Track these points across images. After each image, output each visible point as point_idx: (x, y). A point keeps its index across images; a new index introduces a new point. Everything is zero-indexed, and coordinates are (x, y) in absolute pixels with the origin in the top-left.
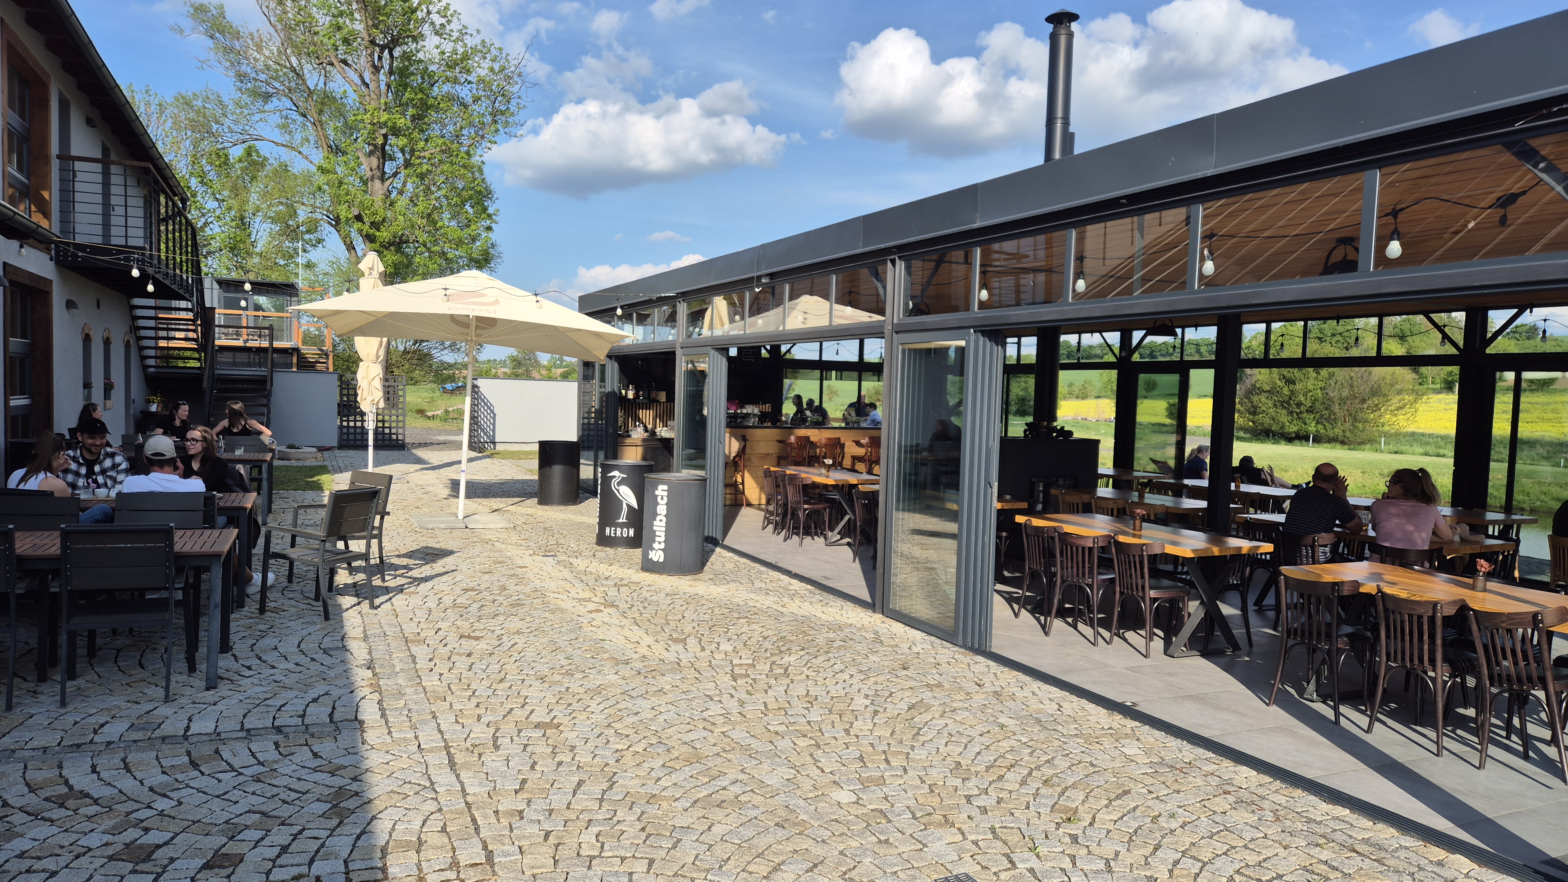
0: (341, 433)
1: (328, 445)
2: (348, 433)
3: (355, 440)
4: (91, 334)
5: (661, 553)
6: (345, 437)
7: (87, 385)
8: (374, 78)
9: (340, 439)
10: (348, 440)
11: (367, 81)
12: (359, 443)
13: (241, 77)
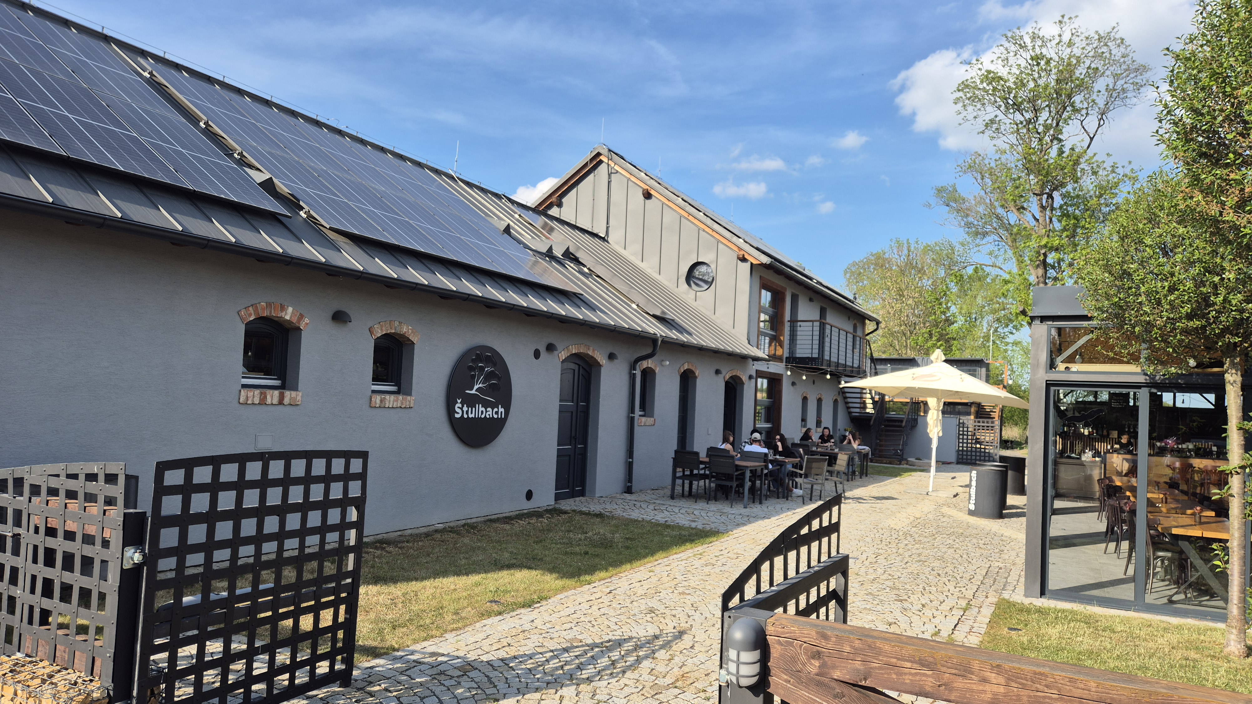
0: (958, 455)
1: (949, 461)
2: (963, 455)
3: (967, 459)
4: (808, 396)
5: (974, 506)
6: (960, 457)
7: (804, 420)
8: (1042, 214)
9: (958, 458)
10: (962, 459)
11: (1038, 218)
12: (969, 461)
13: (969, 225)
